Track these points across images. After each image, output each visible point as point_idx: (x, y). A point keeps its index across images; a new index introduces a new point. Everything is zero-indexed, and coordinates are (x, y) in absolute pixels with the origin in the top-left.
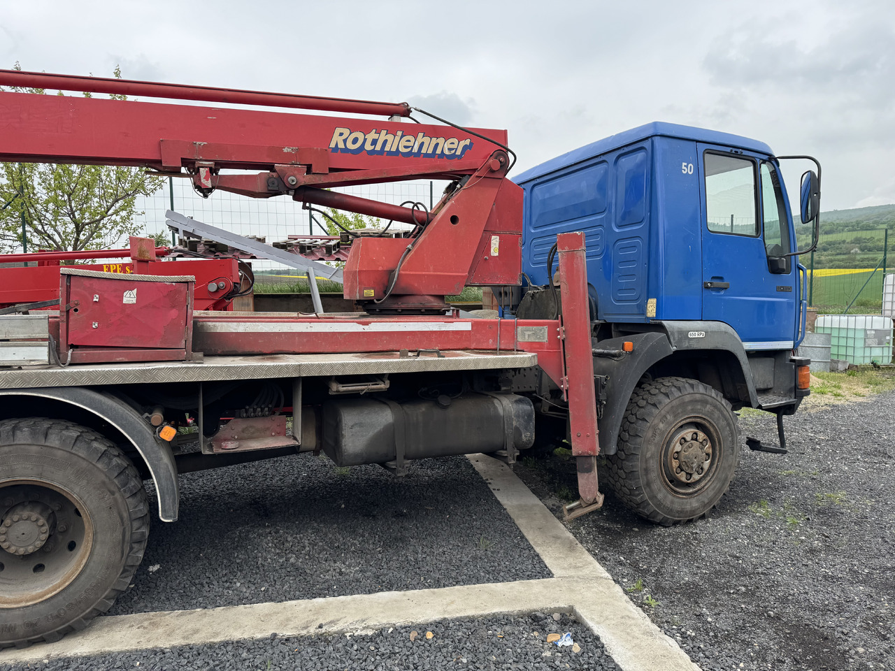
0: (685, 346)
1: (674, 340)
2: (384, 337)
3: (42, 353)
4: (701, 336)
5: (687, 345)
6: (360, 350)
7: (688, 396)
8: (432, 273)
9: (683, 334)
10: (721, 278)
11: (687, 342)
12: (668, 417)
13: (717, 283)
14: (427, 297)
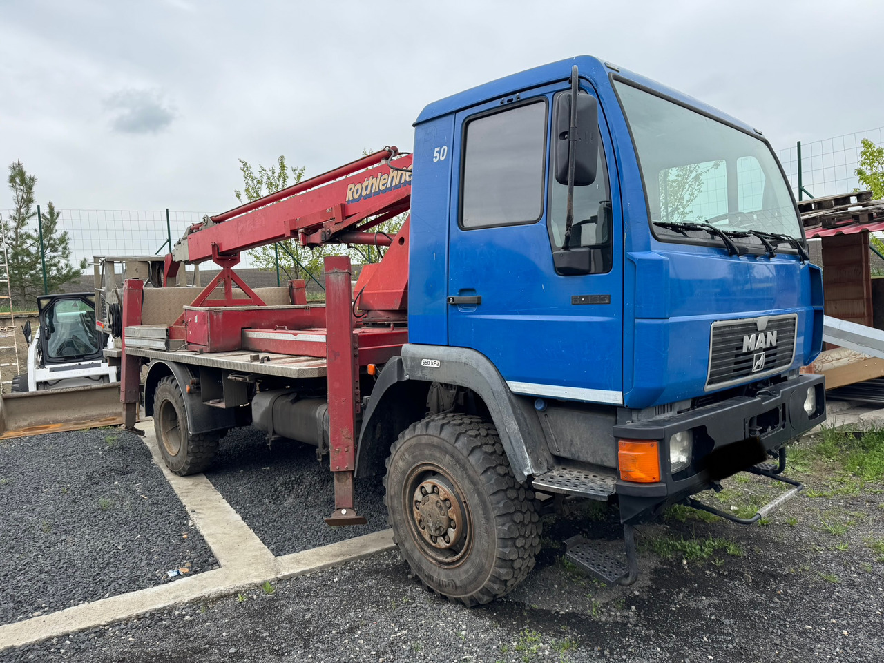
0: (418, 376)
1: (406, 366)
2: (304, 345)
3: (162, 345)
4: (436, 366)
5: (420, 374)
6: (294, 354)
7: (426, 437)
8: (381, 291)
9: (417, 361)
10: (472, 290)
11: (419, 370)
12: (407, 456)
13: (467, 298)
14: (378, 312)
